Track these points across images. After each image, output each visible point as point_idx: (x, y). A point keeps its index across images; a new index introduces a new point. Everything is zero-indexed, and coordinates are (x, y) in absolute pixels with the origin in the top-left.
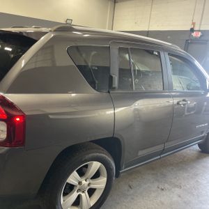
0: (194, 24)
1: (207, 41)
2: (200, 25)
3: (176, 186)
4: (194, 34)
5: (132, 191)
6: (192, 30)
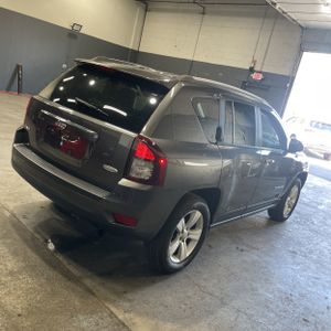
0: (254, 62)
1: (269, 87)
2: (263, 64)
3: (254, 248)
4: (254, 76)
5: (213, 251)
6: (252, 70)
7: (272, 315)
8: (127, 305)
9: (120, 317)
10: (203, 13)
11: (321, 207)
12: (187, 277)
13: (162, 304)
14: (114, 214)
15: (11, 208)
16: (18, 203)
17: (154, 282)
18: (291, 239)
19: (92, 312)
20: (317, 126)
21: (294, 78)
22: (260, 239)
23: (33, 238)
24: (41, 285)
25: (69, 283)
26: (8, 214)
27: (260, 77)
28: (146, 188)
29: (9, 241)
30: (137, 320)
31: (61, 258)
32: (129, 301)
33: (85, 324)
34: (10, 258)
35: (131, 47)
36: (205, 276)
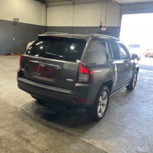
0: (101, 23)
3: (126, 103)
7: (145, 128)
8: (88, 136)
9: (87, 142)
10: (74, 4)
11: (145, 81)
12: (106, 120)
13: (101, 133)
14: (75, 99)
15: (20, 107)
16: (22, 105)
17: (93, 125)
18: (139, 96)
19: (76, 142)
20: (131, 47)
21: (120, 27)
22: (127, 99)
23: (36, 118)
24: (49, 136)
25: (60, 133)
26: (20, 110)
27: (105, 29)
28: (87, 85)
29: (26, 121)
30: (95, 141)
31: (51, 123)
32: (88, 135)
33: (75, 148)
34: (31, 128)
35: (43, 25)
36: (113, 118)
